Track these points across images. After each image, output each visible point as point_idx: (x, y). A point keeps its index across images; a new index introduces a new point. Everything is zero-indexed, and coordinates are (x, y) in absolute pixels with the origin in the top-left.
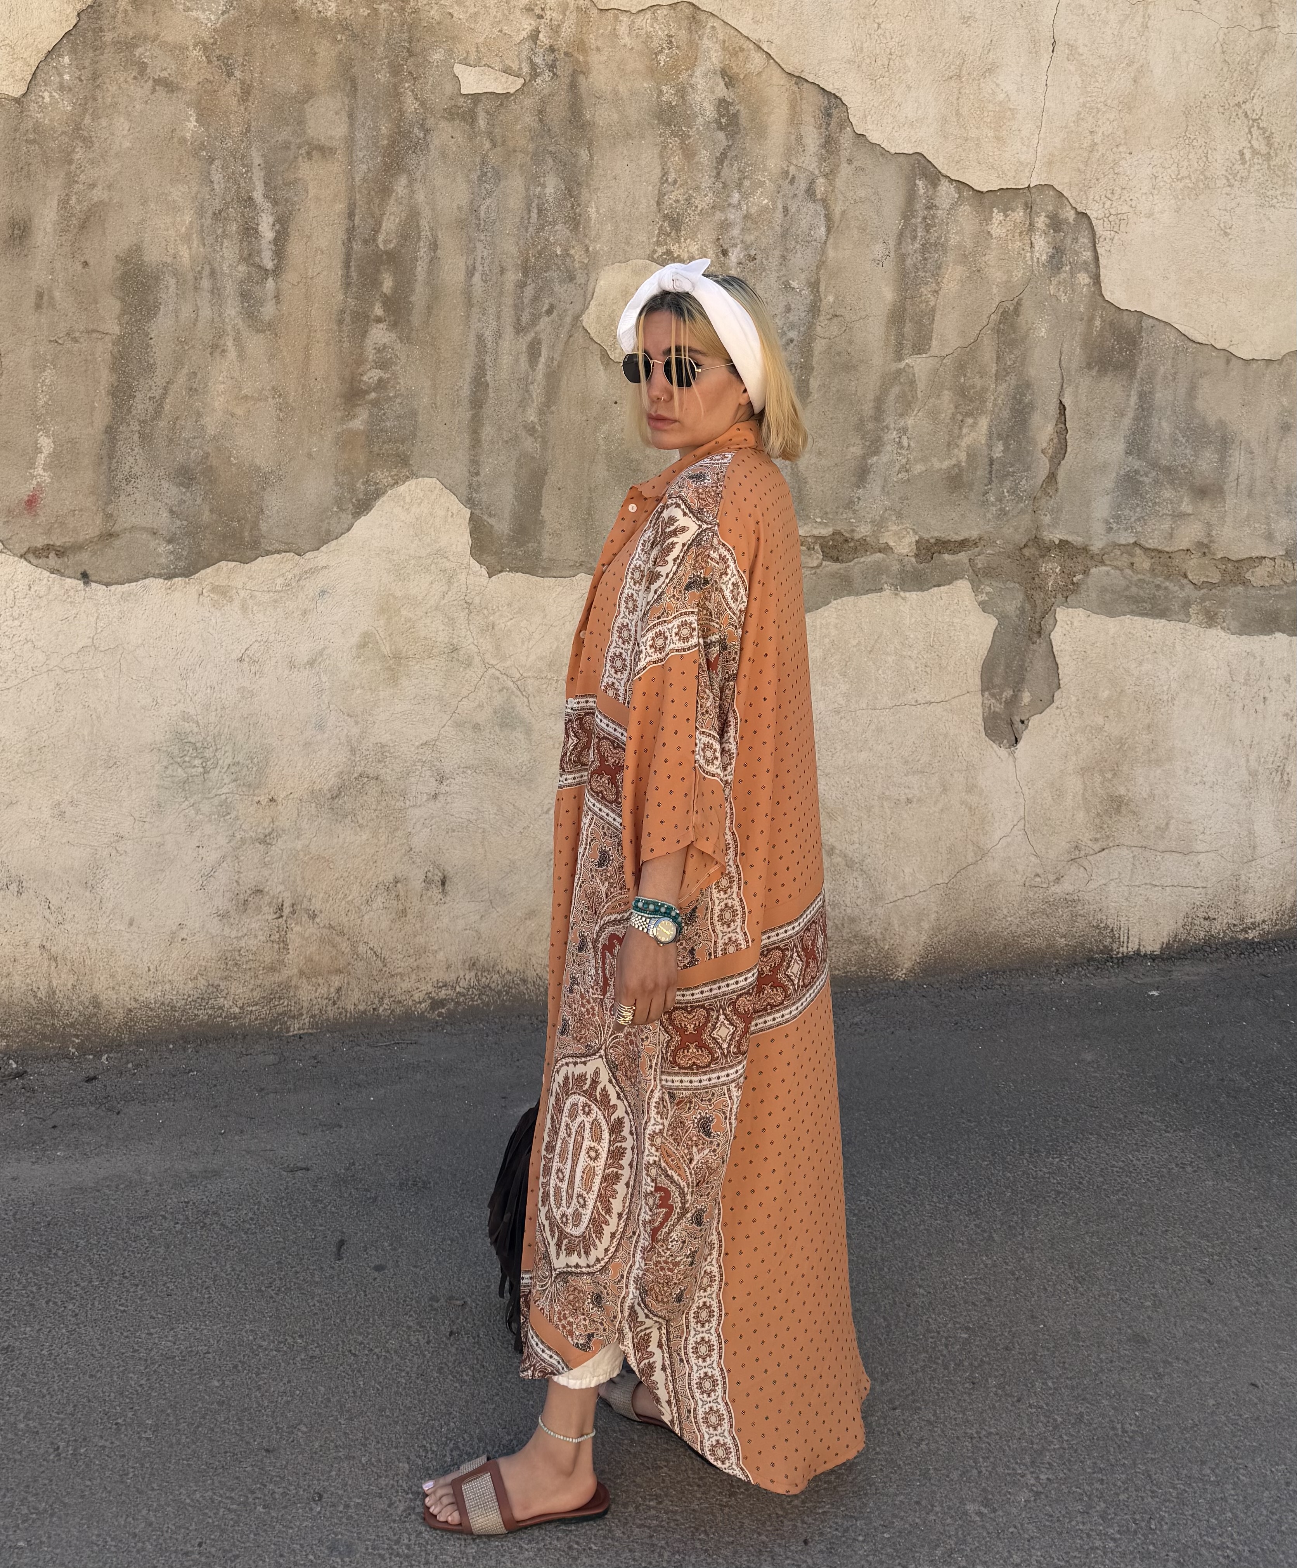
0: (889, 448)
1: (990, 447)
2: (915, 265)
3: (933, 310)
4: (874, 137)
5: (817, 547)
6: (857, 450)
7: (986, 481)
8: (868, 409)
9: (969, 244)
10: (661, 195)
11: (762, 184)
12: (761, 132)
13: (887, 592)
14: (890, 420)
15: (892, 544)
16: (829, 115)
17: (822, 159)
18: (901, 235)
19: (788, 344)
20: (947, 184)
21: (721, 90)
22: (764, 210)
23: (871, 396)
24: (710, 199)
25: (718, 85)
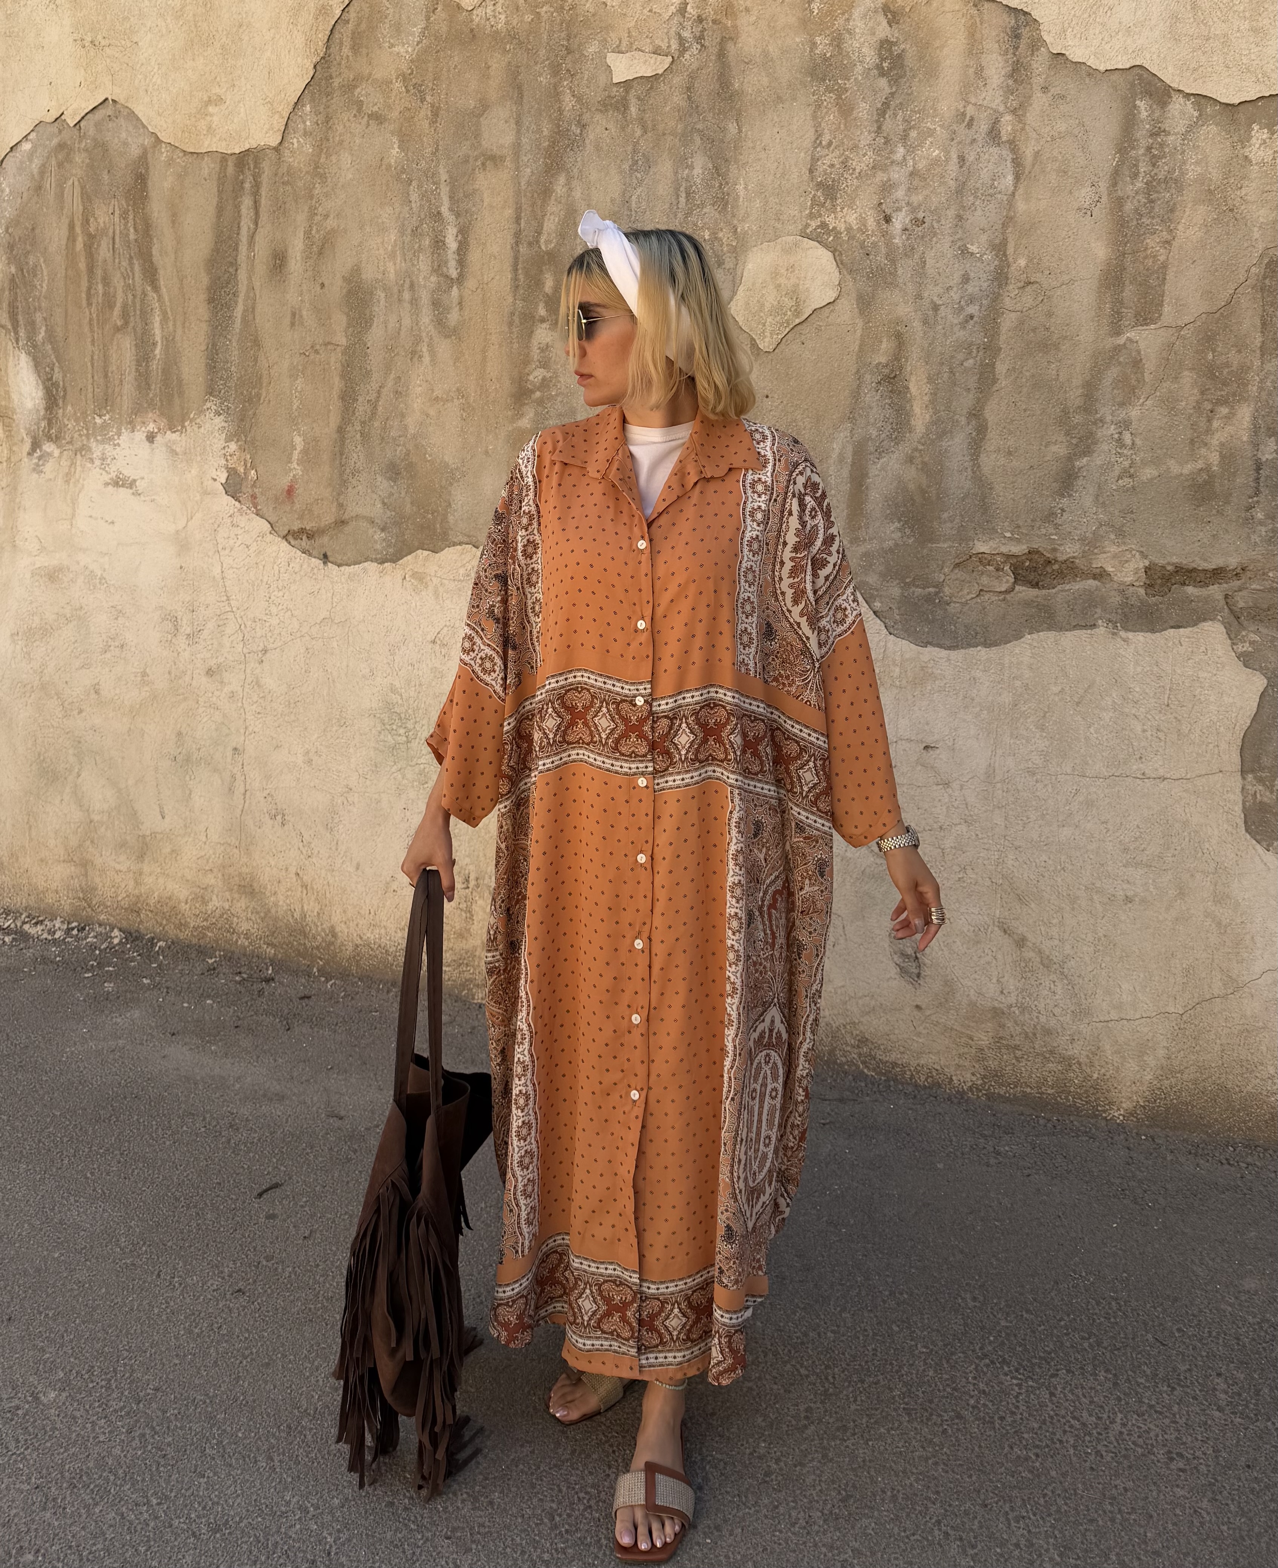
0: (1105, 447)
1: (1256, 446)
2: (1136, 210)
3: (1164, 266)
4: (1076, 54)
5: (1007, 568)
6: (1060, 449)
7: (1250, 492)
8: (1074, 397)
9: (1216, 175)
10: (814, 160)
11: (931, 133)
12: (932, 71)
13: (1101, 630)
14: (1105, 411)
15: (1110, 569)
16: (1017, 37)
17: (1009, 91)
18: (1116, 173)
19: (967, 321)
20: (1181, 100)
21: (883, 30)
22: (936, 162)
23: (1077, 381)
24: (869, 158)
25: (879, 24)
